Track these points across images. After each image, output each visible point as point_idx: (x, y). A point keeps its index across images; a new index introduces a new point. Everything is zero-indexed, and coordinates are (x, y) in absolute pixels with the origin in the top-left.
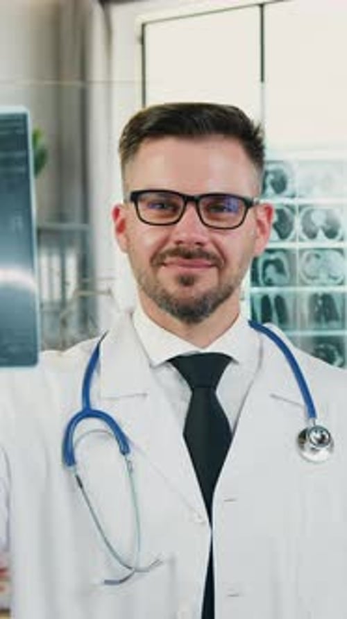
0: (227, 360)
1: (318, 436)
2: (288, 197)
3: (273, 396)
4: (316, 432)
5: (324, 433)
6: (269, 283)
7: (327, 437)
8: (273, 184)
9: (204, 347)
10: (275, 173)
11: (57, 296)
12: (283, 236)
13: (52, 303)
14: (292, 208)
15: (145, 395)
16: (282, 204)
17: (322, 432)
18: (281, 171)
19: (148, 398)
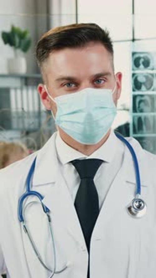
0: (101, 161)
1: (137, 204)
2: (150, 69)
3: (127, 182)
4: (136, 202)
5: (141, 203)
6: (141, 111)
7: (143, 205)
8: (143, 63)
9: (88, 156)
10: (144, 58)
11: (36, 109)
12: (148, 89)
13: (34, 112)
14: (152, 75)
15: (54, 183)
16: (147, 73)
17: (139, 202)
18: (147, 57)
19: (56, 184)
